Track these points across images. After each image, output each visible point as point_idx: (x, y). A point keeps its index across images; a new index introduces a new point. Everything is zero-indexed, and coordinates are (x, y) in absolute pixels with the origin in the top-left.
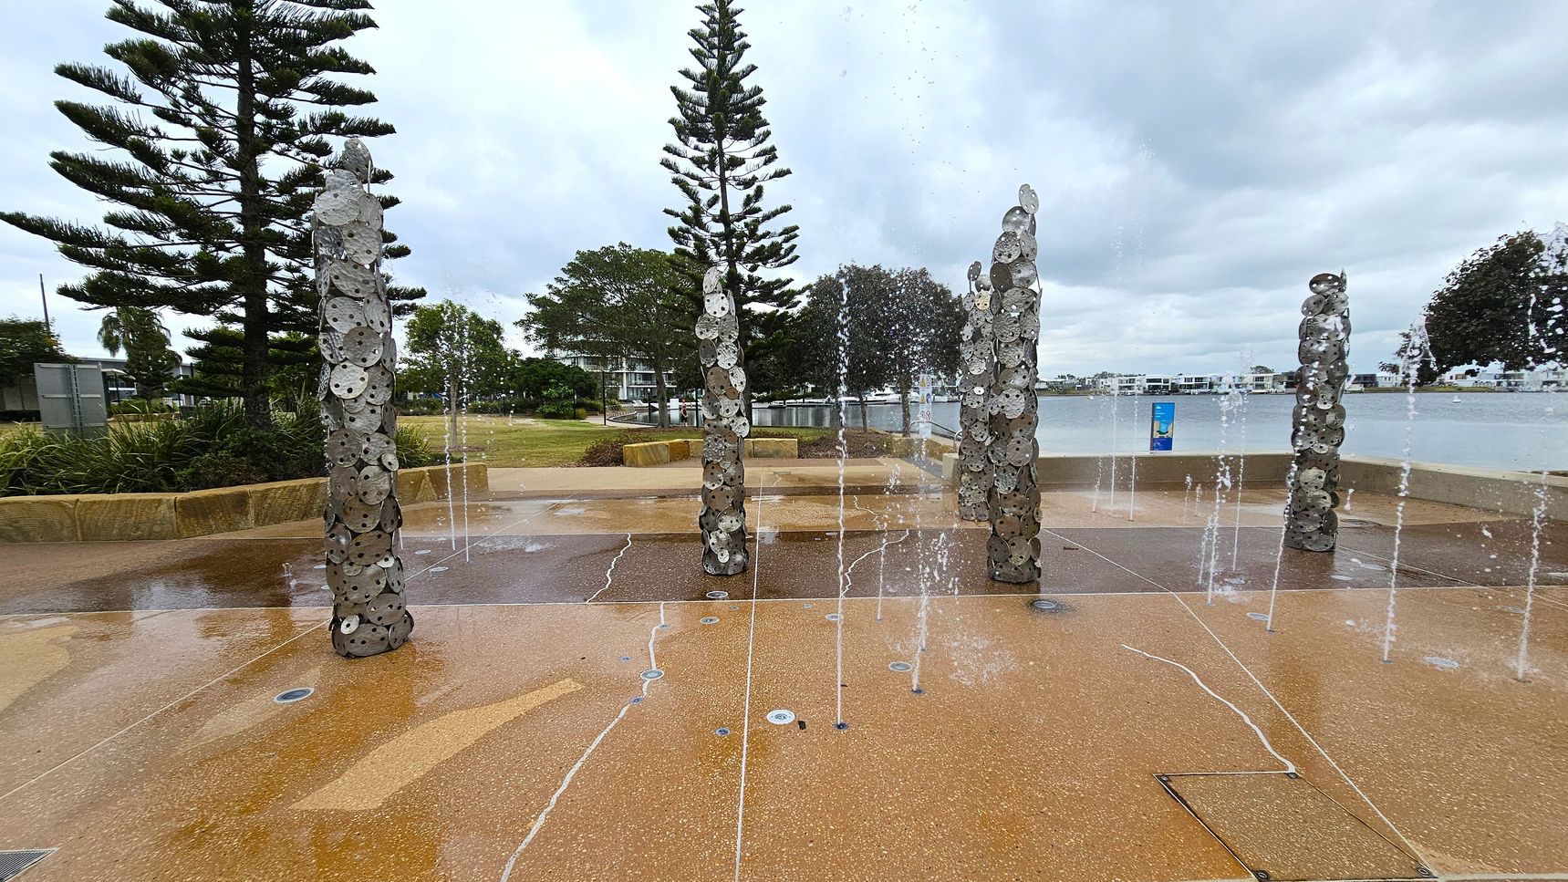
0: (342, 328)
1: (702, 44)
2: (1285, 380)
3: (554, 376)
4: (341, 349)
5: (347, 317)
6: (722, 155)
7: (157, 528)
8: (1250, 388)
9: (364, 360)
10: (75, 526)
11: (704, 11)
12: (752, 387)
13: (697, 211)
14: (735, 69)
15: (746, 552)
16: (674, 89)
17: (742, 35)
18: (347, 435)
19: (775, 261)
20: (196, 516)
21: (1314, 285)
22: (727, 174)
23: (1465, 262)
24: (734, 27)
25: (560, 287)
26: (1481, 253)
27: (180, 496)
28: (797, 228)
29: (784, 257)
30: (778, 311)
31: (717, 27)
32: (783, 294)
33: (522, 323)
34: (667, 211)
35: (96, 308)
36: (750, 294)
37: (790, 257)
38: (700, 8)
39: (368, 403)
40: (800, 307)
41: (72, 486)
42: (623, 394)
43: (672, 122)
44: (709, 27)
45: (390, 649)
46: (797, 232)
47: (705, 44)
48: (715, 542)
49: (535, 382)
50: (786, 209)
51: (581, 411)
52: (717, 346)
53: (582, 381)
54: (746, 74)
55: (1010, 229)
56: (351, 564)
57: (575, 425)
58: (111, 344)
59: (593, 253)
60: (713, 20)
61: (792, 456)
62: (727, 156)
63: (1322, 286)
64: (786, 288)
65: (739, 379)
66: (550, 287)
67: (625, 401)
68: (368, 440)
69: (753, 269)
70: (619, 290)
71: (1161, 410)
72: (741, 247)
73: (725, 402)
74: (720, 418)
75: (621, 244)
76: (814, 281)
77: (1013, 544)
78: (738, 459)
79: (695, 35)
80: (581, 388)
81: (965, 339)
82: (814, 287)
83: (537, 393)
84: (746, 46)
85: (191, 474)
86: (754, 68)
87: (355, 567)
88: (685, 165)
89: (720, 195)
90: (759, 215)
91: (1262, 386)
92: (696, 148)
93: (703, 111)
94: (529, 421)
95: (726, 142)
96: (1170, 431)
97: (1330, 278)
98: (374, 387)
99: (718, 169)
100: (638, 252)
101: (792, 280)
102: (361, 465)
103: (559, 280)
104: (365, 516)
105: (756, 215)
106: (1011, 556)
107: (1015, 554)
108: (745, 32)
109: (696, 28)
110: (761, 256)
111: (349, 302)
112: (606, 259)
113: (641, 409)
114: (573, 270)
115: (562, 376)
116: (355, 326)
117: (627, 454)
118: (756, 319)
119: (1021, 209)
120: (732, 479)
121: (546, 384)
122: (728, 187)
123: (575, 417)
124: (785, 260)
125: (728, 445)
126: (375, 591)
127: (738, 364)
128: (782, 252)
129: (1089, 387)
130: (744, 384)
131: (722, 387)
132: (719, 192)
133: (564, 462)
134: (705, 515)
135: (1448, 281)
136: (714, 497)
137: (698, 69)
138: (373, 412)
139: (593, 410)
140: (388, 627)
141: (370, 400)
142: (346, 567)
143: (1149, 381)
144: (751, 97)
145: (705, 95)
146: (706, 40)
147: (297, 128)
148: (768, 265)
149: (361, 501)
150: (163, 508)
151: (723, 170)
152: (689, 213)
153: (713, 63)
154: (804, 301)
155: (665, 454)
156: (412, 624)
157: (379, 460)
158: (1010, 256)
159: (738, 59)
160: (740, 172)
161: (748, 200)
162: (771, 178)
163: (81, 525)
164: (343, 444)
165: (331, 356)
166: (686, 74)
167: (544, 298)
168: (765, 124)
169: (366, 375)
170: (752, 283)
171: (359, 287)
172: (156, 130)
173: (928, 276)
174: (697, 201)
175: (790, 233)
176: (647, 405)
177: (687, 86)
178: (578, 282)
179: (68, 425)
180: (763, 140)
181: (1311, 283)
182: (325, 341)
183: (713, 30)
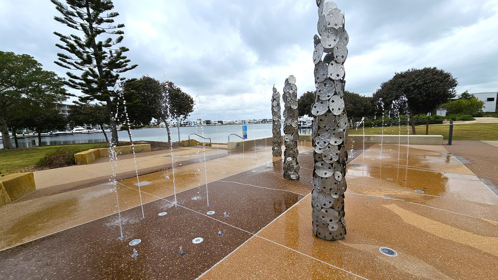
2: (206, 122)
8: (199, 124)
91: (201, 124)
117: (78, 158)
155: (94, 157)
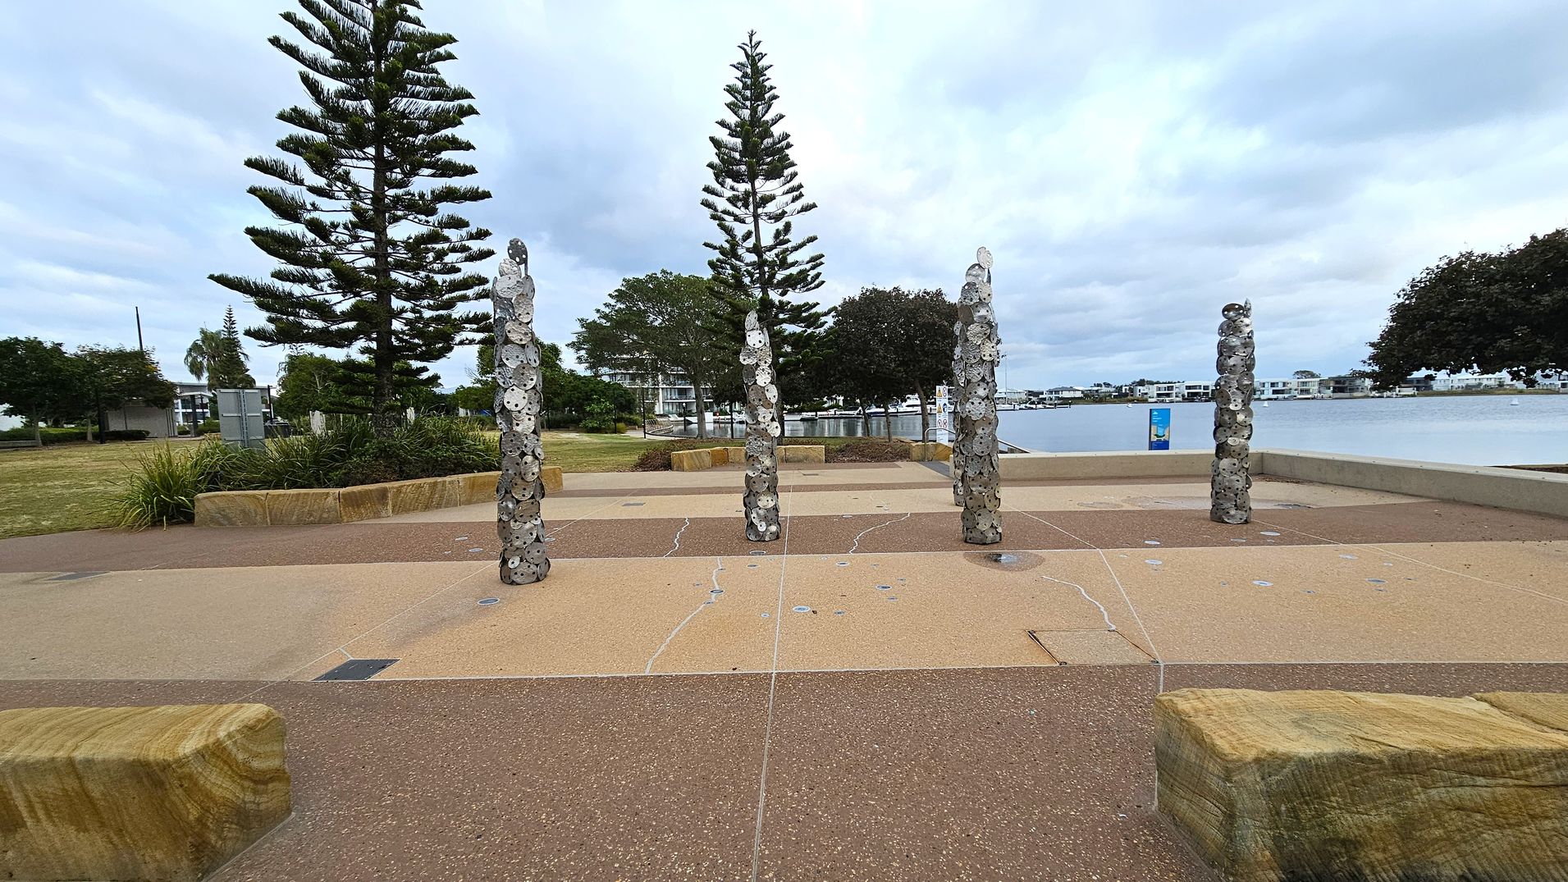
0: (512, 364)
1: (736, 98)
2: (1332, 384)
3: (596, 392)
4: (511, 378)
5: (515, 357)
6: (754, 193)
7: (325, 515)
8: (1296, 393)
9: (525, 385)
10: (265, 513)
11: (737, 68)
12: (783, 400)
13: (734, 245)
14: (767, 117)
15: (779, 524)
16: (712, 139)
17: (772, 88)
18: (514, 435)
19: (803, 287)
20: (353, 506)
21: (1226, 313)
22: (760, 211)
23: (1414, 280)
24: (764, 81)
25: (607, 310)
26: (1427, 271)
27: (342, 490)
28: (822, 256)
29: (811, 283)
30: (806, 331)
31: (749, 82)
32: (811, 316)
33: (572, 345)
34: (706, 245)
35: (270, 345)
36: (781, 316)
37: (816, 282)
38: (734, 66)
39: (527, 414)
40: (826, 326)
41: (248, 484)
42: (659, 409)
43: (711, 165)
44: (741, 81)
45: (538, 580)
46: (822, 260)
47: (739, 97)
48: (756, 516)
49: (579, 398)
50: (812, 239)
51: (621, 425)
52: (756, 369)
53: (622, 397)
54: (775, 122)
55: (971, 279)
56: (515, 521)
57: (616, 438)
58: (196, 369)
59: (638, 280)
60: (745, 75)
61: (820, 461)
62: (759, 195)
63: (1231, 313)
64: (813, 311)
65: (773, 394)
66: (598, 311)
67: (661, 416)
68: (527, 438)
69: (784, 294)
70: (660, 313)
71: (1158, 416)
72: (773, 276)
73: (762, 411)
74: (758, 423)
75: (663, 271)
76: (838, 302)
77: (980, 515)
78: (772, 453)
79: (730, 90)
80: (621, 403)
81: (955, 358)
82: (840, 308)
83: (580, 408)
84: (775, 97)
85: (345, 474)
86: (782, 117)
87: (518, 523)
88: (722, 204)
89: (753, 230)
90: (789, 245)
91: (1307, 391)
92: (732, 188)
93: (737, 156)
94: (573, 435)
95: (759, 183)
96: (1167, 434)
97: (1237, 307)
98: (530, 403)
99: (751, 207)
100: (678, 277)
101: (818, 304)
102: (523, 454)
103: (606, 305)
104: (524, 489)
105: (785, 246)
106: (978, 524)
107: (981, 522)
108: (774, 85)
109: (730, 83)
110: (790, 283)
111: (517, 347)
112: (650, 285)
113: (677, 423)
114: (620, 296)
115: (603, 392)
116: (520, 363)
117: (674, 459)
118: (786, 339)
119: (979, 265)
120: (768, 469)
121: (588, 399)
122: (760, 221)
123: (615, 431)
124: (812, 285)
125: (765, 443)
126: (530, 539)
127: (772, 383)
128: (809, 278)
129: (1126, 395)
130: (777, 397)
131: (760, 400)
132: (752, 227)
133: (619, 468)
134: (747, 496)
135: (1399, 296)
136: (754, 482)
137: (732, 119)
138: (529, 419)
139: (632, 424)
140: (537, 565)
141: (529, 412)
142: (512, 523)
143: (1188, 388)
144: (780, 142)
145: (739, 141)
146: (740, 93)
147: (417, 198)
148: (797, 291)
149: (522, 479)
150: (330, 499)
151: (756, 207)
152: (727, 246)
153: (746, 113)
154: (830, 321)
155: (708, 460)
156: (549, 567)
157: (533, 452)
158: (971, 300)
159: (768, 110)
160: (771, 208)
161: (778, 234)
162: (798, 213)
163: (270, 514)
164: (512, 441)
165: (504, 383)
166: (722, 124)
167: (594, 322)
168: (793, 164)
169: (526, 395)
170: (782, 306)
171: (522, 337)
172: (313, 205)
173: (943, 296)
174: (733, 237)
175: (816, 261)
176: (682, 419)
177: (723, 135)
178: (623, 306)
179: (239, 438)
180: (791, 180)
181: (1223, 311)
182: (500, 373)
183: (744, 84)
